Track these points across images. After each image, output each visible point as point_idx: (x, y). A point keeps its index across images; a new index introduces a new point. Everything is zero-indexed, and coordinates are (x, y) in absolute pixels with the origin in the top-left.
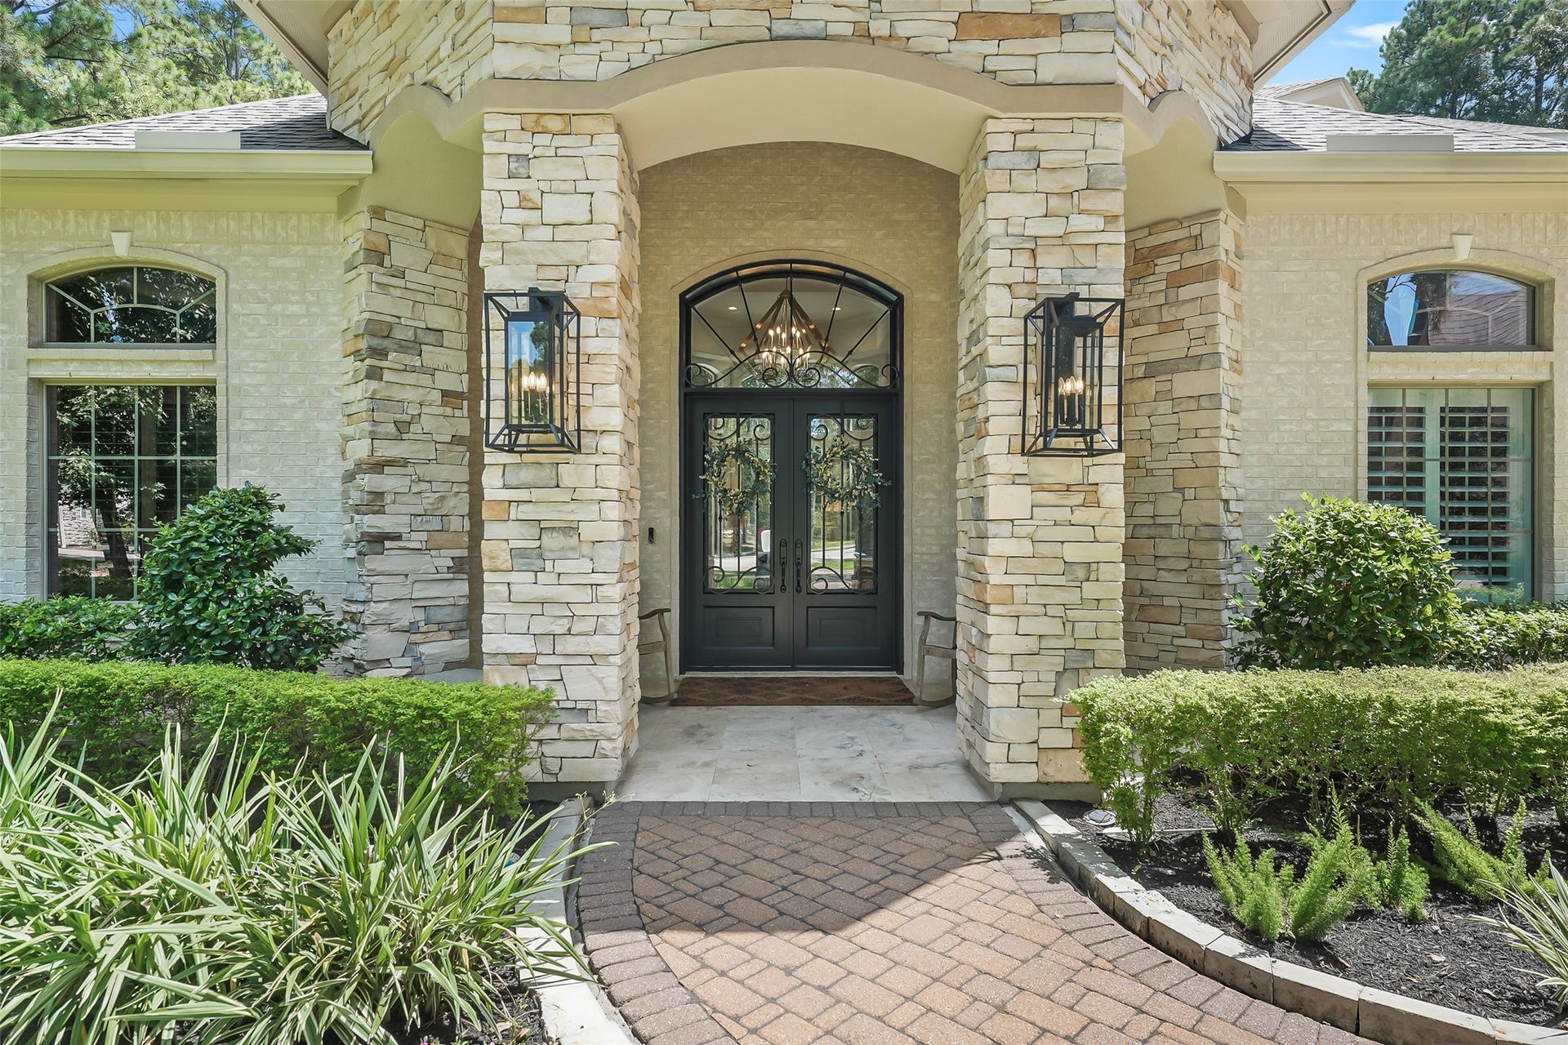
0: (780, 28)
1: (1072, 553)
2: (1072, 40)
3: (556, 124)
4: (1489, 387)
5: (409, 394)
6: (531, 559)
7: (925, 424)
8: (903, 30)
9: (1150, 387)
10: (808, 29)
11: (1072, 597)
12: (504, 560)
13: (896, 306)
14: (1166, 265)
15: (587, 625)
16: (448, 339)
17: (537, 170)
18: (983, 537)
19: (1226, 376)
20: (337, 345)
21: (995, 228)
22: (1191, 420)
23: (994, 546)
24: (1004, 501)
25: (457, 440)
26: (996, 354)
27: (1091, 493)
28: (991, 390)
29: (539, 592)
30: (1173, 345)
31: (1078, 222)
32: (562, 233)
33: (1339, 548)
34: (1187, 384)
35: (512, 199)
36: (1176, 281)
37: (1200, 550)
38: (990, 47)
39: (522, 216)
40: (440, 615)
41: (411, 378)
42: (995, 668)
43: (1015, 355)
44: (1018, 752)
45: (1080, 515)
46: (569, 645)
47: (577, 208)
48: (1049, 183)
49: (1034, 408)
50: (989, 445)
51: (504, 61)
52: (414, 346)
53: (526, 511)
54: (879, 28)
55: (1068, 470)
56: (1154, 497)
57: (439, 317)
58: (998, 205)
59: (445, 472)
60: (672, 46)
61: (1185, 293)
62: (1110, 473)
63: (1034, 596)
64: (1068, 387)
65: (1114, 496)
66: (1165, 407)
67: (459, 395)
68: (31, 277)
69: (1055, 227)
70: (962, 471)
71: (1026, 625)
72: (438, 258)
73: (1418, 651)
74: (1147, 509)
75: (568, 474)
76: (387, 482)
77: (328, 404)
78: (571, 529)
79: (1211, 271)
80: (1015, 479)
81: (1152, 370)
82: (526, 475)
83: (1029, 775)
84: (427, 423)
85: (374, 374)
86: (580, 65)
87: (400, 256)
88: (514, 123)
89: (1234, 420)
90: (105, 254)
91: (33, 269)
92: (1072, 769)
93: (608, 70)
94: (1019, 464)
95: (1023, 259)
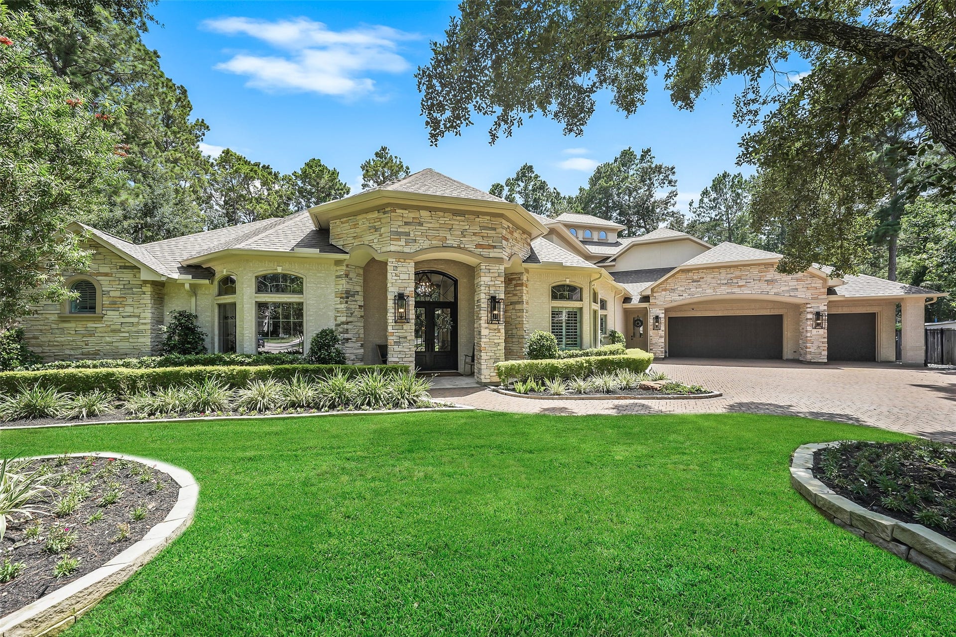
0: (444, 245)
1: (496, 341)
2: (495, 250)
3: (402, 261)
4: (573, 308)
5: (353, 307)
6: (397, 343)
7: (463, 311)
8: (466, 246)
9: (511, 307)
10: (449, 245)
11: (496, 349)
12: (393, 344)
13: (456, 282)
14: (514, 282)
15: (409, 356)
16: (360, 293)
17: (399, 269)
18: (481, 338)
19: (525, 305)
20: (333, 294)
21: (482, 283)
22: (519, 314)
23: (482, 340)
24: (484, 332)
25: (361, 316)
26: (483, 305)
27: (499, 330)
28: (482, 312)
29: (399, 349)
30: (515, 299)
31: (496, 282)
32: (404, 281)
33: (540, 340)
34: (518, 307)
35: (394, 275)
36: (516, 286)
37: (520, 340)
38: (481, 250)
39: (396, 278)
40: (358, 357)
41: (353, 303)
42: (483, 362)
43: (486, 306)
44: (487, 377)
45: (497, 334)
46: (405, 359)
47: (406, 277)
48: (492, 275)
49: (489, 315)
50: (482, 322)
51: (393, 248)
52: (353, 296)
53: (397, 334)
54: (462, 246)
55: (496, 326)
56: (512, 329)
57: (358, 289)
58: (483, 279)
59: (359, 324)
60: (424, 247)
61: (518, 288)
62: (502, 327)
63: (490, 349)
64: (495, 312)
65: (503, 331)
66: (514, 311)
67: (362, 306)
68: (256, 277)
69: (493, 283)
70: (475, 326)
71: (488, 354)
72: (358, 275)
73: (552, 356)
74: (510, 332)
75: (405, 327)
76: (349, 327)
77: (331, 308)
78: (406, 338)
79: (522, 285)
80: (486, 328)
81: (512, 303)
82: (397, 327)
83: (488, 381)
84: (356, 313)
85: (347, 302)
86: (407, 250)
87: (351, 275)
88: (394, 260)
89: (527, 314)
90: (275, 272)
91: (256, 275)
92: (496, 379)
93: (412, 251)
94: (487, 325)
95: (487, 289)
